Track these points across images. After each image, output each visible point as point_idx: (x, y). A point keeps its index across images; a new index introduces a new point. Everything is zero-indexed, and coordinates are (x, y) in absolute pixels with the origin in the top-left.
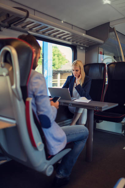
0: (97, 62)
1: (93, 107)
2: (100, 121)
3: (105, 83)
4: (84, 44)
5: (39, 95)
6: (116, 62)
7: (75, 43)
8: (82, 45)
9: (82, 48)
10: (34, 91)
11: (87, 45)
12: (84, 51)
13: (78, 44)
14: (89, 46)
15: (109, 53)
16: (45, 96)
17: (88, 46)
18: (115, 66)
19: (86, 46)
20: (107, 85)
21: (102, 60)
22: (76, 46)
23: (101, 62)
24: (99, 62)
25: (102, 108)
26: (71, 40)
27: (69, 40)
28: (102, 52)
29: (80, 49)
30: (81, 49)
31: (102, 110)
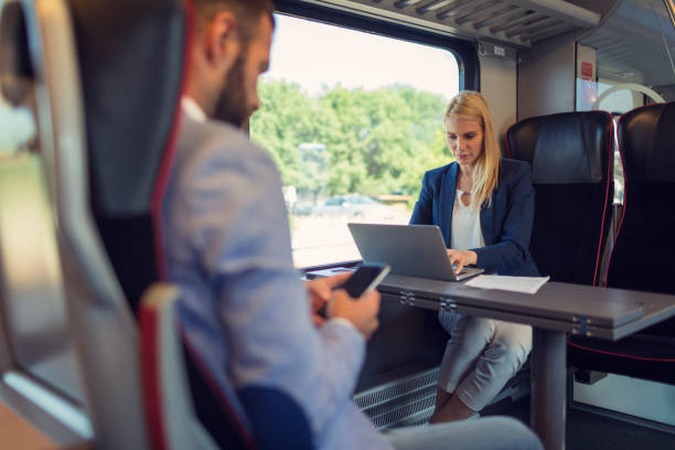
0: (571, 110)
1: (565, 318)
2: (593, 374)
3: (611, 199)
4: (509, 35)
5: (230, 265)
6: (660, 105)
7: (468, 27)
8: (501, 36)
9: (499, 51)
10: (200, 241)
11: (523, 40)
12: (513, 64)
13: (485, 31)
14: (533, 44)
15: (621, 73)
16: (271, 275)
17: (528, 43)
18: (657, 119)
19: (516, 39)
20: (620, 206)
21: (594, 100)
22: (477, 42)
23: (588, 109)
24: (579, 109)
25: (615, 324)
26: (451, 14)
27: (440, 16)
28: (590, 65)
29: (492, 55)
30: (500, 57)
31: (612, 335)
